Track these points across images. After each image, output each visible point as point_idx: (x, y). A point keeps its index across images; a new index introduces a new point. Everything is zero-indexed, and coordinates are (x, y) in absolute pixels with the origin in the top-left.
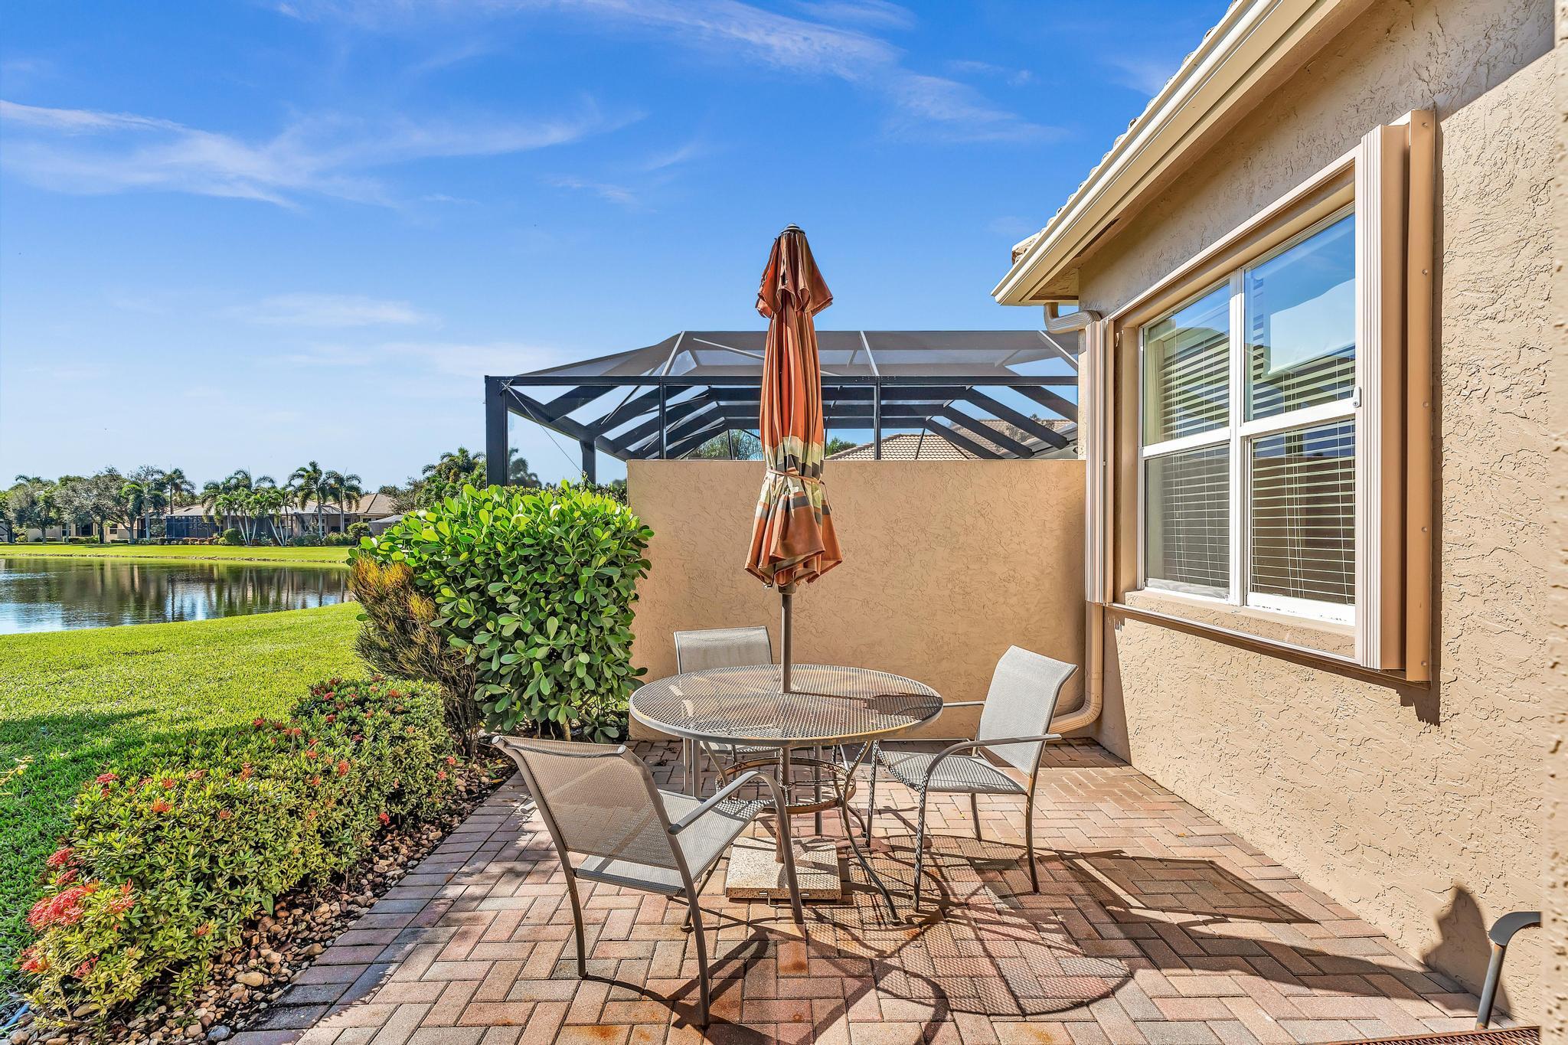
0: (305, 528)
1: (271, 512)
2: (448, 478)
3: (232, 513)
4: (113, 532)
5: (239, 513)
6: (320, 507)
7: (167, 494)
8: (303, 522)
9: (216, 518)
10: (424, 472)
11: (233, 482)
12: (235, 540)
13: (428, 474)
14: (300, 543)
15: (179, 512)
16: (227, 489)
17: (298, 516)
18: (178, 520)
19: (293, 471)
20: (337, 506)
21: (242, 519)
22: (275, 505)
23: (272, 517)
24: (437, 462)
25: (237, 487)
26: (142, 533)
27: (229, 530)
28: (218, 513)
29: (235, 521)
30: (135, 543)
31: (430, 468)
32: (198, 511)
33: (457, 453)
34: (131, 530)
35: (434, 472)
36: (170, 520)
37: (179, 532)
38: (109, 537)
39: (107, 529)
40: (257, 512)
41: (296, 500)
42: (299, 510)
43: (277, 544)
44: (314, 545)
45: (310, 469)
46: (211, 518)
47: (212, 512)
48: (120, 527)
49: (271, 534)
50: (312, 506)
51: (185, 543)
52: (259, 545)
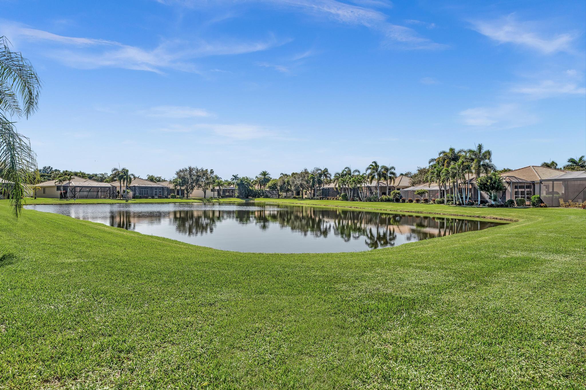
0: (371, 193)
1: (358, 185)
2: (443, 165)
3: (344, 186)
4: (306, 194)
5: (347, 186)
6: (378, 183)
7: (323, 178)
8: (371, 190)
9: (339, 188)
10: (430, 162)
11: (345, 172)
12: (345, 198)
13: (432, 164)
14: (370, 200)
15: (326, 186)
16: (343, 176)
17: (369, 187)
18: (326, 190)
19: (368, 166)
20: (385, 182)
21: (348, 189)
22: (360, 182)
23: (359, 187)
24: (436, 156)
25: (346, 175)
26: (314, 195)
27: (343, 194)
28: (339, 186)
29: (345, 189)
30: (312, 199)
31: (433, 160)
32: (332, 185)
33: (447, 150)
34: (311, 193)
35: (434, 163)
36: (323, 189)
37: (326, 194)
38: (305, 196)
39: (304, 193)
40: (353, 185)
41: (369, 180)
42: (369, 185)
43: (361, 200)
44: (375, 201)
45: (374, 164)
46: (337, 189)
47: (337, 186)
48: (308, 192)
49: (358, 196)
50: (374, 183)
51: (328, 199)
52: (354, 200)
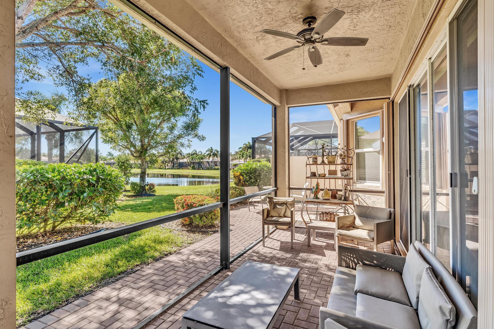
0: (209, 165)
1: (201, 161)
2: (245, 151)
3: (193, 161)
4: (168, 166)
5: (194, 161)
6: (213, 159)
7: (179, 156)
8: (209, 163)
9: (189, 162)
10: (239, 149)
11: (193, 153)
12: (194, 168)
13: (240, 150)
14: (208, 169)
15: (181, 161)
16: (192, 155)
17: (208, 162)
18: (181, 163)
19: (207, 150)
20: (217, 159)
21: (195, 163)
22: (202, 159)
23: (202, 162)
24: (242, 146)
25: (194, 154)
26: (173, 166)
27: (192, 166)
28: (190, 161)
29: (193, 163)
30: (172, 169)
31: (240, 148)
32: (185, 160)
33: (247, 143)
34: (171, 165)
35: (241, 149)
36: (179, 163)
37: (181, 166)
38: (167, 167)
39: (166, 165)
40: (199, 161)
41: (207, 157)
42: (208, 160)
43: (203, 169)
44: (211, 170)
45: (211, 149)
46: (188, 162)
47: (189, 161)
48: (169, 165)
49: (201, 167)
50: (211, 159)
51: (183, 169)
52: (199, 169)
